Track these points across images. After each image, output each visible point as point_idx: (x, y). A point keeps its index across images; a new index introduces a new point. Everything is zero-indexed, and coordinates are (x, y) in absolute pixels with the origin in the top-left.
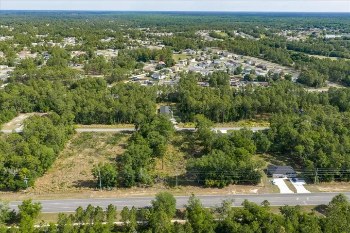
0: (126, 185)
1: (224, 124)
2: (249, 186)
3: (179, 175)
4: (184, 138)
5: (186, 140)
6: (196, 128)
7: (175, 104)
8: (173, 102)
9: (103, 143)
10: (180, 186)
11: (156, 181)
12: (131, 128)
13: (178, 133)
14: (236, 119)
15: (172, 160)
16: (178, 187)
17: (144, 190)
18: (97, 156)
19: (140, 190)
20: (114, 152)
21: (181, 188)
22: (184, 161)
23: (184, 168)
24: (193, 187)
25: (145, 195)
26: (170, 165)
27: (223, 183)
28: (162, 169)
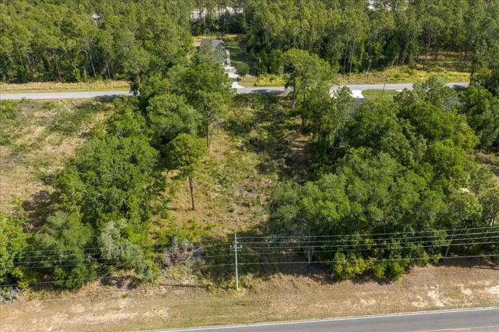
0: (60, 282)
1: (353, 76)
2: (476, 271)
3: (244, 229)
4: (258, 113)
5: (261, 117)
6: (286, 86)
7: (235, 36)
8: (232, 32)
9: (39, 130)
10: (250, 276)
11: (167, 260)
12: (121, 89)
13: (240, 99)
14: (380, 65)
15: (225, 179)
16: (241, 280)
17: (124, 297)
18: (9, 168)
19: (109, 297)
20: (64, 154)
21: (251, 283)
22: (260, 180)
23: (259, 203)
24: (291, 277)
25: (122, 321)
26: (217, 195)
27: (397, 267)
28: (193, 209)
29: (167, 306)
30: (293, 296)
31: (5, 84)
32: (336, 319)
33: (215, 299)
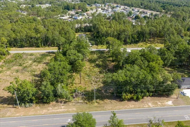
0: (45, 101)
1: (128, 46)
3: (96, 88)
4: (98, 57)
5: (99, 58)
6: (107, 48)
7: (89, 33)
8: (88, 32)
9: (30, 62)
10: (98, 100)
11: (75, 96)
13: (92, 53)
14: (136, 42)
15: (89, 75)
16: (96, 101)
17: (63, 105)
18: (23, 72)
19: (59, 106)
20: (39, 69)
21: (99, 102)
22: (100, 75)
23: (100, 81)
24: (110, 100)
25: (63, 111)
26: (87, 79)
27: (140, 96)
28: (80, 83)
29: (75, 108)
30: (111, 105)
31: (17, 48)
32: (123, 110)
33: (89, 106)
